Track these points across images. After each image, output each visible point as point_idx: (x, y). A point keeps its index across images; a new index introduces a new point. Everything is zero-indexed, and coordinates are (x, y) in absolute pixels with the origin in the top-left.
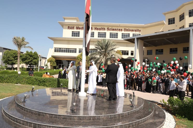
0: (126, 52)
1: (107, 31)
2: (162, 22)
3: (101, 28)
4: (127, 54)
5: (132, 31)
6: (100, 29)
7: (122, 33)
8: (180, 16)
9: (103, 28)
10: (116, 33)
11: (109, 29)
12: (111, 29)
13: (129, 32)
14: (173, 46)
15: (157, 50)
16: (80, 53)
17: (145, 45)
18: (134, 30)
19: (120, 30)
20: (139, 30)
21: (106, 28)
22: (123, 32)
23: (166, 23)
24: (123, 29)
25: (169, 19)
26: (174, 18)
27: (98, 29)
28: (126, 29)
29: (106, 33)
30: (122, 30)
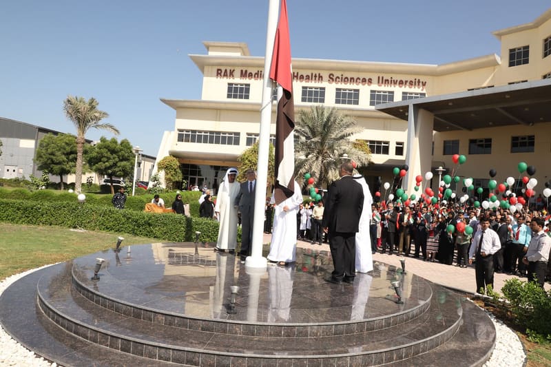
0: (383, 145)
1: (327, 83)
2: (491, 58)
3: (312, 74)
4: (386, 151)
5: (400, 83)
6: (309, 79)
7: (372, 91)
8: (546, 40)
9: (317, 75)
10: (355, 90)
11: (334, 78)
12: (340, 77)
13: (393, 86)
14: (523, 131)
15: (472, 142)
16: (250, 147)
17: (438, 126)
18: (406, 82)
19: (365, 81)
20: (421, 81)
21: (325, 75)
22: (375, 87)
23: (502, 60)
24: (375, 79)
25: (511, 50)
26: (528, 47)
27: (302, 77)
28: (383, 78)
29: (324, 89)
30: (370, 81)
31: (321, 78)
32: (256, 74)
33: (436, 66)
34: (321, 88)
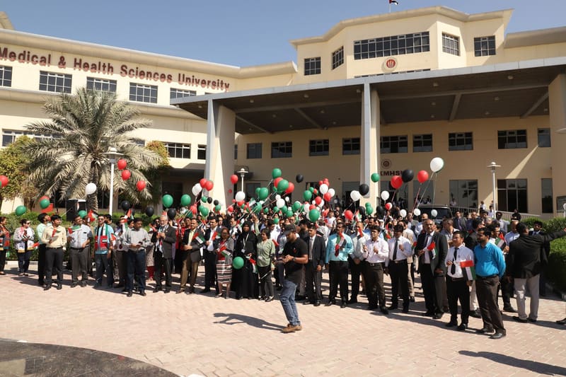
0: (183, 147)
1: (119, 75)
2: (288, 65)
3: (100, 63)
4: (187, 154)
5: (202, 83)
6: (95, 68)
7: (172, 89)
8: (334, 54)
9: (107, 65)
10: (153, 87)
11: (128, 70)
12: (135, 70)
13: (195, 85)
15: (274, 145)
16: (4, 148)
17: (240, 128)
18: (209, 82)
19: (164, 77)
20: (224, 82)
21: (117, 66)
22: (175, 85)
23: (299, 68)
24: (175, 76)
25: (306, 60)
26: (319, 58)
27: (86, 66)
28: (184, 75)
29: (115, 82)
30: (170, 78)
31: (111, 69)
32: (21, 55)
33: (239, 68)
34: (111, 81)
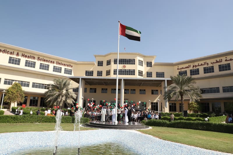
1: (37, 60)
2: (93, 63)
3: (31, 56)
5: (64, 65)
6: (29, 57)
7: (54, 66)
8: (107, 61)
9: (33, 57)
10: (48, 65)
11: (40, 59)
12: (42, 59)
13: (61, 66)
14: (105, 87)
15: (91, 89)
18: (66, 65)
19: (52, 62)
20: (71, 65)
21: (36, 57)
22: (55, 65)
23: (96, 64)
24: (55, 62)
25: (98, 61)
26: (103, 61)
27: (26, 56)
28: (58, 62)
29: (35, 62)
30: (54, 62)
31: (34, 58)
